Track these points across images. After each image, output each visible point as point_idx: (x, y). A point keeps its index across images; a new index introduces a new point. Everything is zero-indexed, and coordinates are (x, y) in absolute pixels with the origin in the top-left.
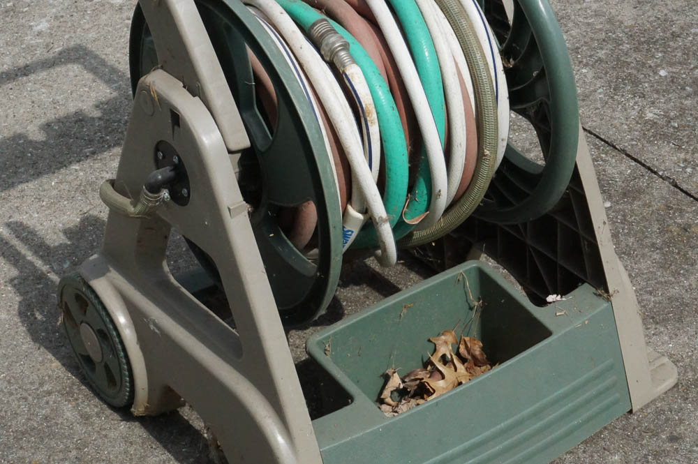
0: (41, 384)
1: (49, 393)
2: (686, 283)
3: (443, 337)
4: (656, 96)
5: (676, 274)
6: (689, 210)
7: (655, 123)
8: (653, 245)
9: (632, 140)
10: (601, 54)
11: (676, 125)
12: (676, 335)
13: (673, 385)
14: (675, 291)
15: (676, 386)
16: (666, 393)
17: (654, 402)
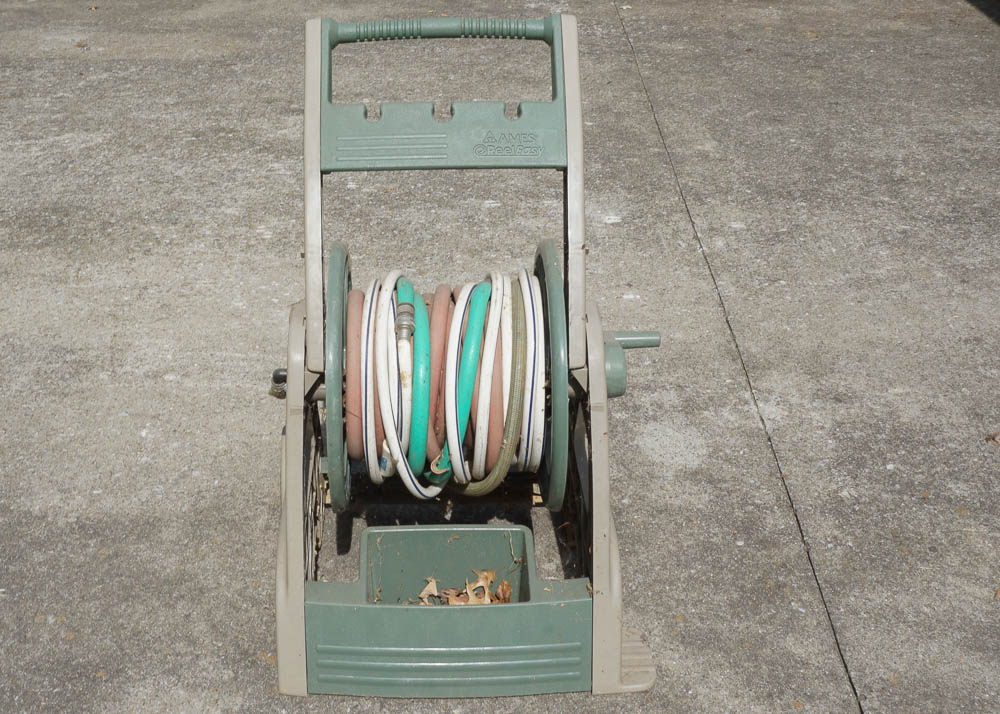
0: (265, 497)
1: (264, 504)
2: (736, 625)
3: (485, 573)
4: (865, 481)
5: (736, 615)
6: (797, 574)
7: (843, 501)
8: (743, 586)
9: (811, 505)
10: (857, 435)
11: (857, 508)
12: (687, 657)
13: (644, 690)
14: (722, 627)
15: (646, 692)
16: (633, 693)
17: (617, 694)
